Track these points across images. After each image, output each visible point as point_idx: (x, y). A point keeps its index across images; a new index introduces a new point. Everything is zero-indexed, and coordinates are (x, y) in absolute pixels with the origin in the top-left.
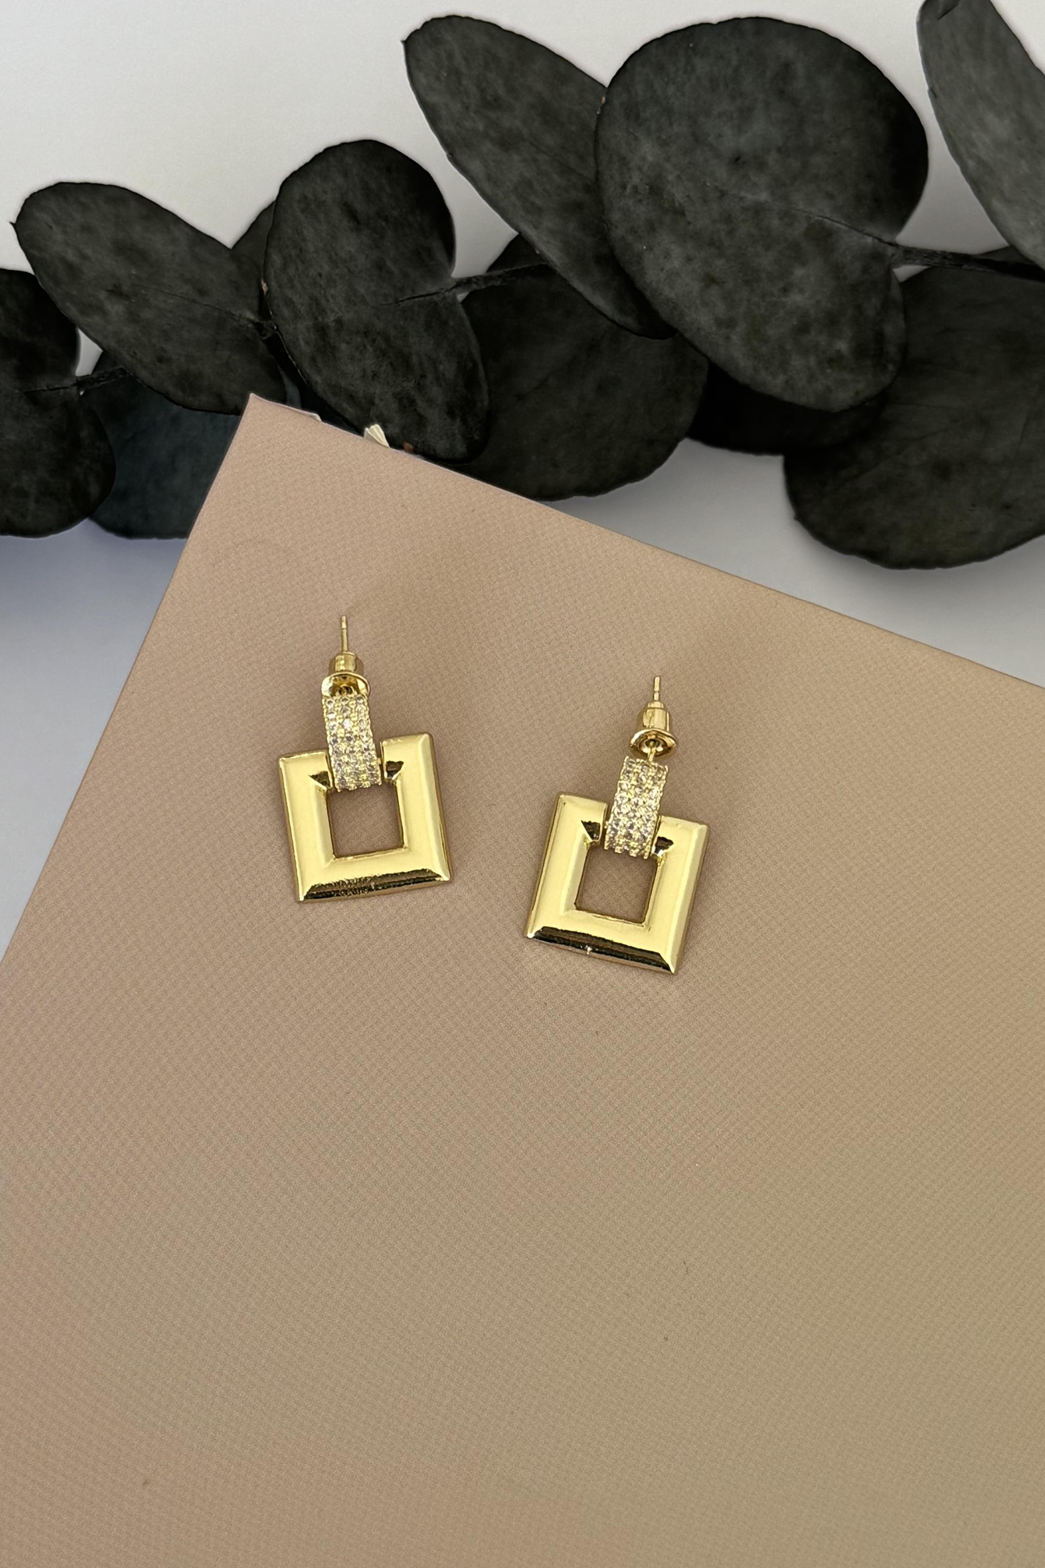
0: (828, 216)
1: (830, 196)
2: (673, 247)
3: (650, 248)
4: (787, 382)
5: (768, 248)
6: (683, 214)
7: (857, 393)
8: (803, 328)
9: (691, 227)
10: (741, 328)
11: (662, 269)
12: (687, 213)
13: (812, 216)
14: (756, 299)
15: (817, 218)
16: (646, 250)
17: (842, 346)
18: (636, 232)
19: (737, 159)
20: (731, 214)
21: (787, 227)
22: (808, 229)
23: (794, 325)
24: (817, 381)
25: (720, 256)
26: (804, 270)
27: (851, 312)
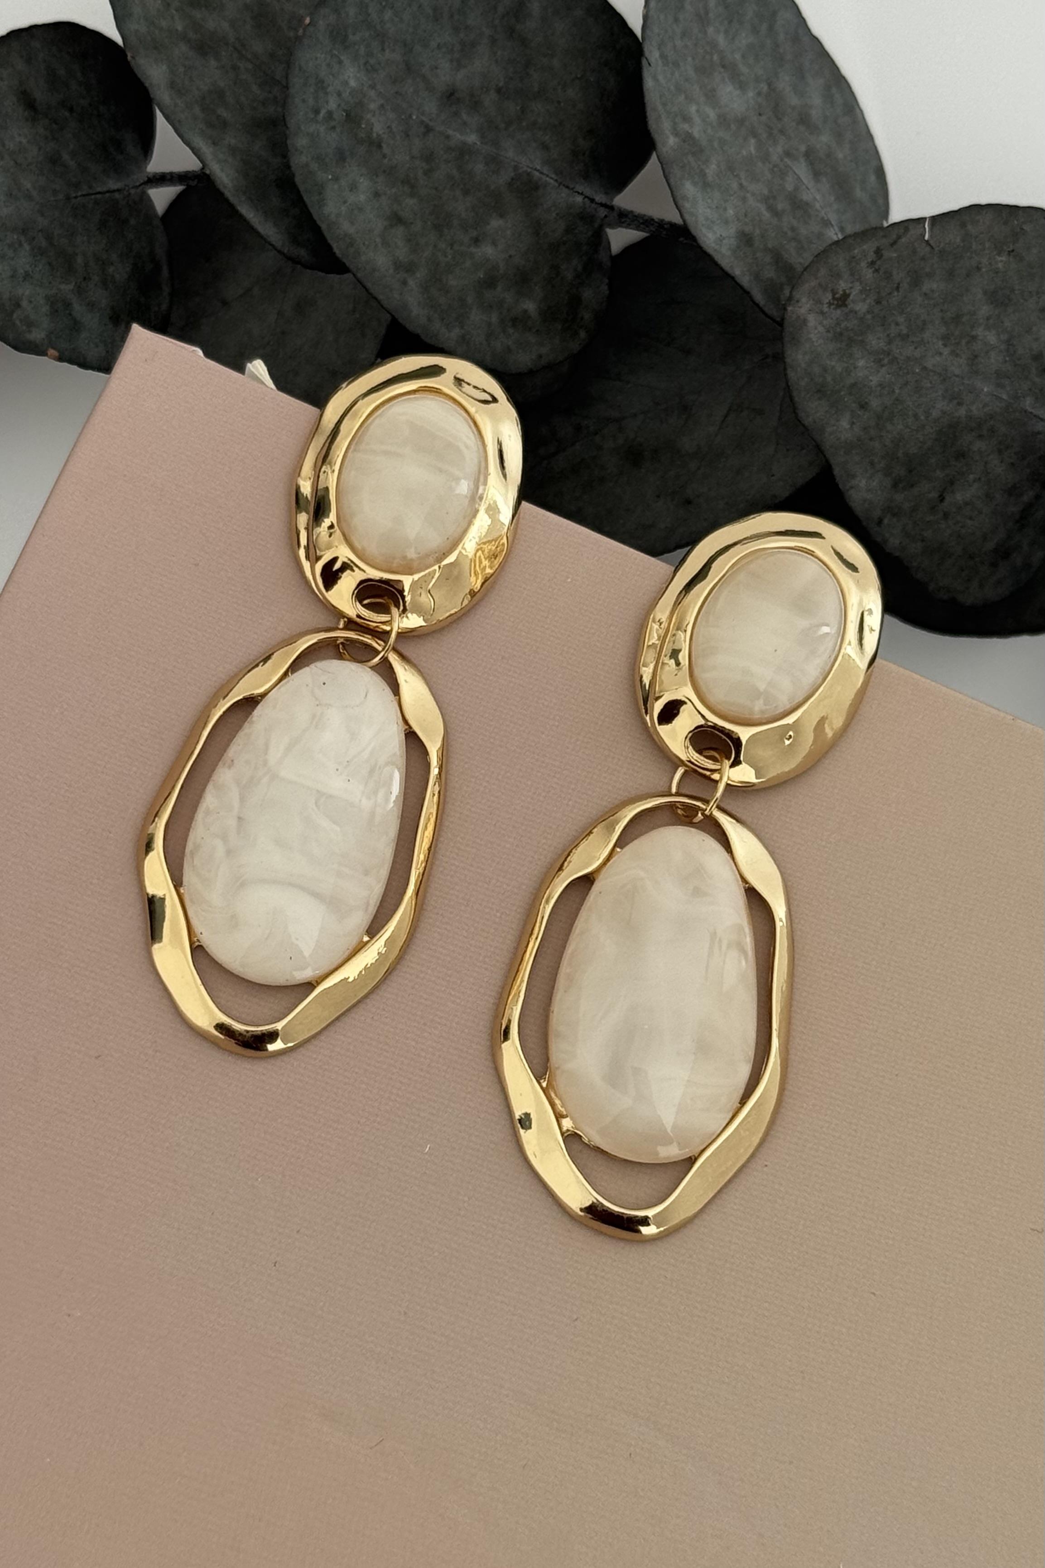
0: (538, 168)
1: (545, 147)
2: (360, 180)
3: (335, 179)
4: (463, 337)
5: (466, 192)
6: (379, 145)
7: (540, 357)
8: (490, 282)
9: (386, 161)
10: (421, 273)
11: (344, 202)
12: (384, 146)
13: (521, 166)
14: (444, 246)
15: (525, 168)
16: (330, 180)
17: (530, 306)
18: (322, 160)
19: (451, 95)
20: (433, 152)
21: (491, 174)
22: (513, 179)
23: (480, 277)
24: (496, 338)
25: (412, 195)
26: (501, 222)
27: (545, 272)
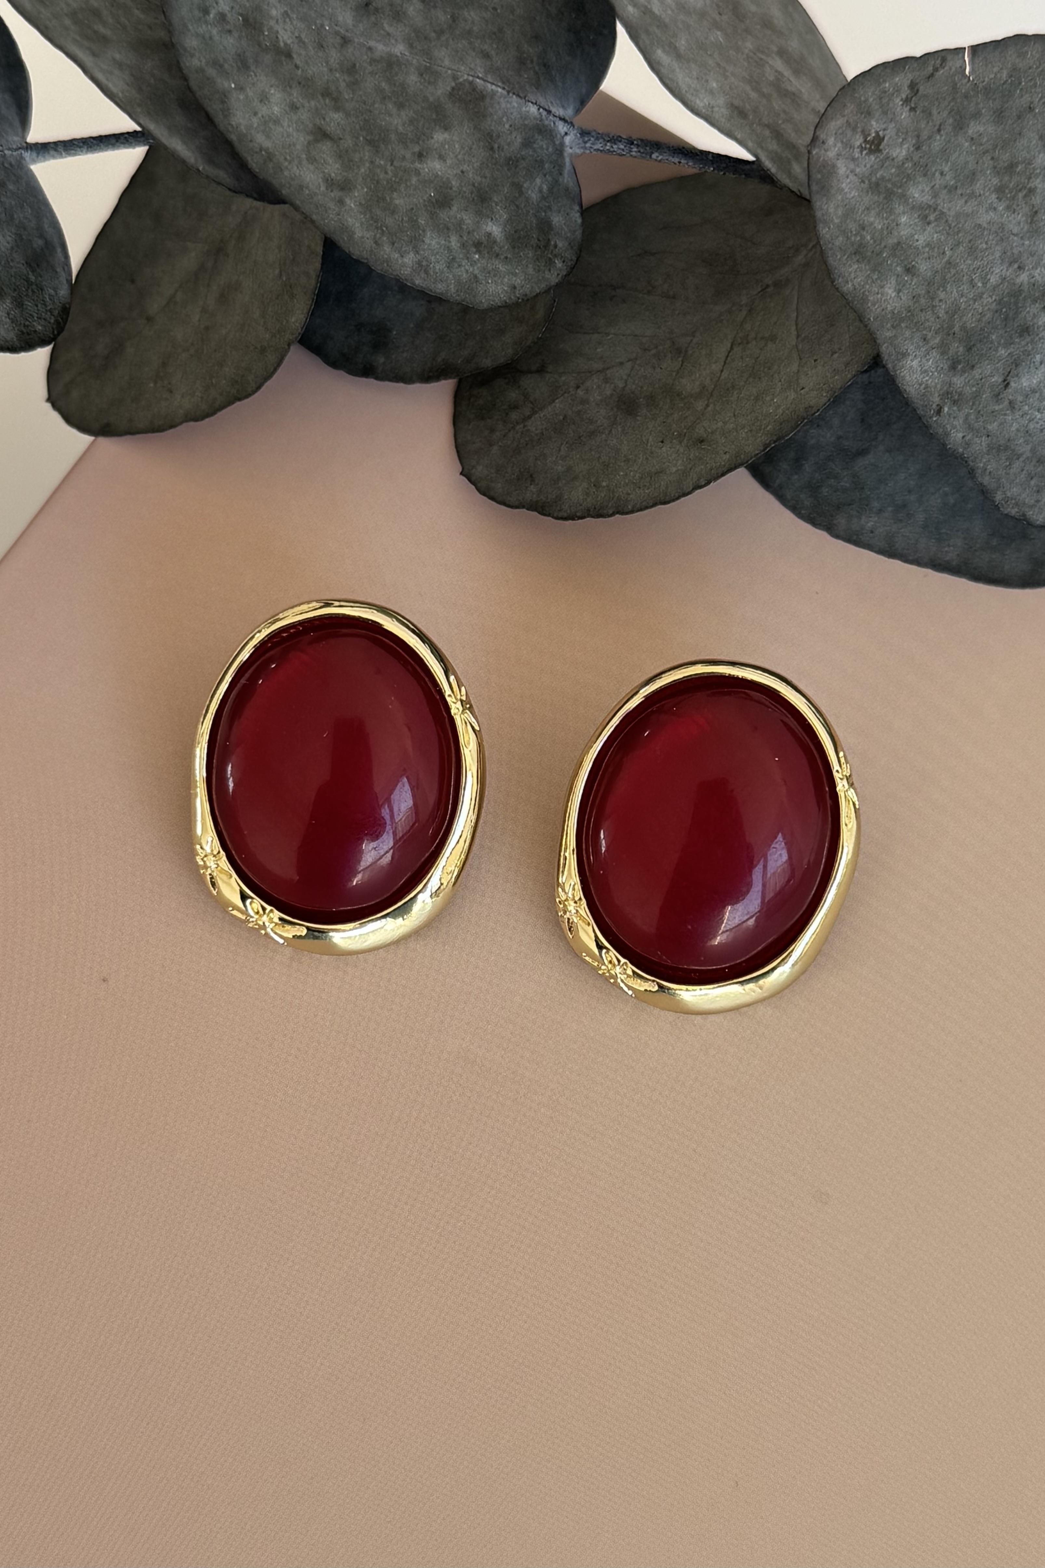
0: (480, 75)
1: (486, 56)
2: (272, 92)
3: (240, 88)
4: (419, 263)
5: (401, 106)
6: (289, 56)
7: (513, 288)
8: (443, 201)
9: (299, 72)
10: (360, 192)
11: (255, 114)
12: (295, 56)
13: (459, 74)
14: (382, 162)
15: (466, 77)
16: (235, 88)
17: (495, 229)
18: (221, 66)
19: (367, 5)
20: (355, 65)
21: (426, 84)
22: (453, 89)
23: (431, 195)
24: (459, 266)
25: (337, 109)
26: (446, 135)
27: (506, 191)
